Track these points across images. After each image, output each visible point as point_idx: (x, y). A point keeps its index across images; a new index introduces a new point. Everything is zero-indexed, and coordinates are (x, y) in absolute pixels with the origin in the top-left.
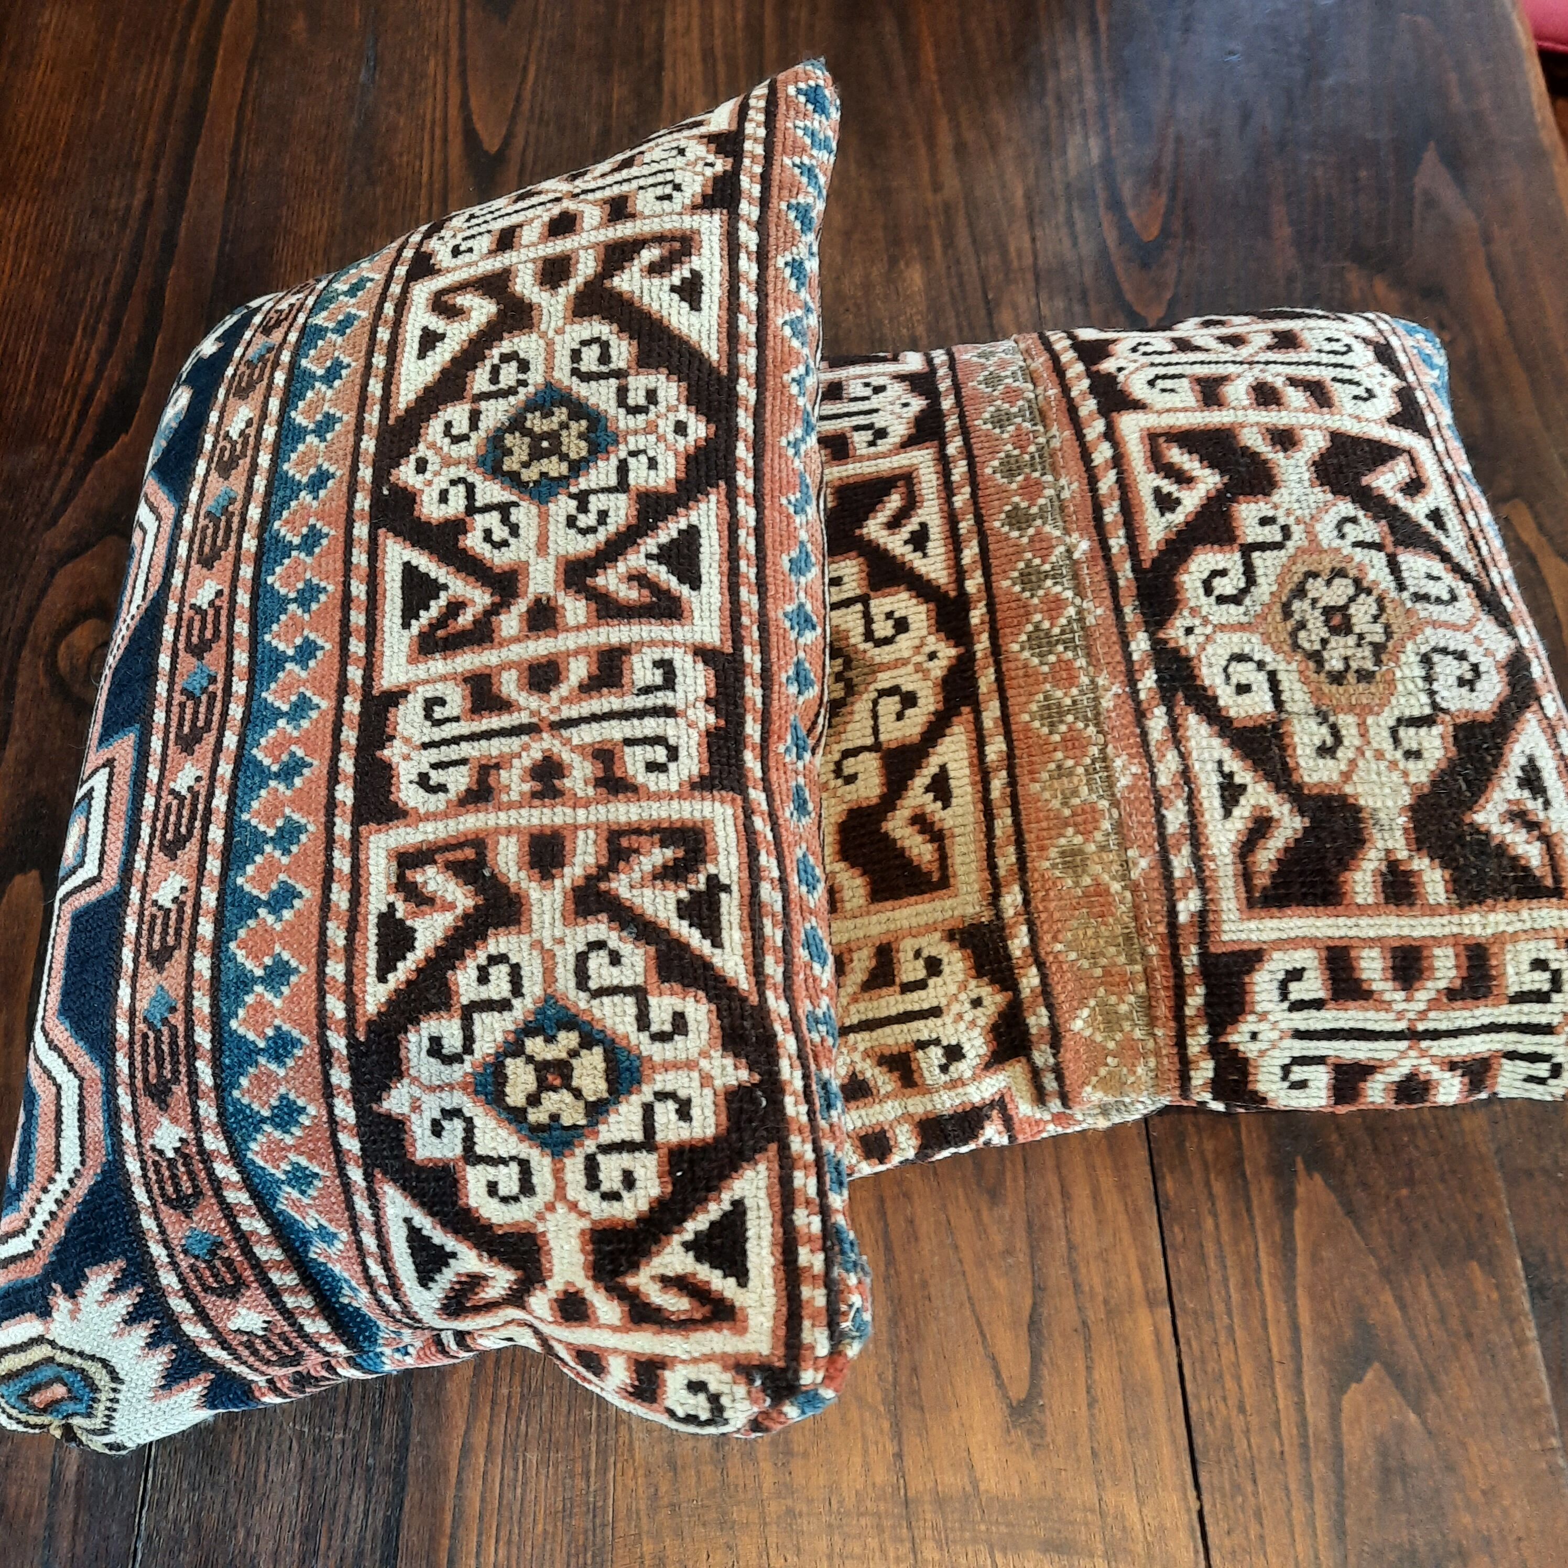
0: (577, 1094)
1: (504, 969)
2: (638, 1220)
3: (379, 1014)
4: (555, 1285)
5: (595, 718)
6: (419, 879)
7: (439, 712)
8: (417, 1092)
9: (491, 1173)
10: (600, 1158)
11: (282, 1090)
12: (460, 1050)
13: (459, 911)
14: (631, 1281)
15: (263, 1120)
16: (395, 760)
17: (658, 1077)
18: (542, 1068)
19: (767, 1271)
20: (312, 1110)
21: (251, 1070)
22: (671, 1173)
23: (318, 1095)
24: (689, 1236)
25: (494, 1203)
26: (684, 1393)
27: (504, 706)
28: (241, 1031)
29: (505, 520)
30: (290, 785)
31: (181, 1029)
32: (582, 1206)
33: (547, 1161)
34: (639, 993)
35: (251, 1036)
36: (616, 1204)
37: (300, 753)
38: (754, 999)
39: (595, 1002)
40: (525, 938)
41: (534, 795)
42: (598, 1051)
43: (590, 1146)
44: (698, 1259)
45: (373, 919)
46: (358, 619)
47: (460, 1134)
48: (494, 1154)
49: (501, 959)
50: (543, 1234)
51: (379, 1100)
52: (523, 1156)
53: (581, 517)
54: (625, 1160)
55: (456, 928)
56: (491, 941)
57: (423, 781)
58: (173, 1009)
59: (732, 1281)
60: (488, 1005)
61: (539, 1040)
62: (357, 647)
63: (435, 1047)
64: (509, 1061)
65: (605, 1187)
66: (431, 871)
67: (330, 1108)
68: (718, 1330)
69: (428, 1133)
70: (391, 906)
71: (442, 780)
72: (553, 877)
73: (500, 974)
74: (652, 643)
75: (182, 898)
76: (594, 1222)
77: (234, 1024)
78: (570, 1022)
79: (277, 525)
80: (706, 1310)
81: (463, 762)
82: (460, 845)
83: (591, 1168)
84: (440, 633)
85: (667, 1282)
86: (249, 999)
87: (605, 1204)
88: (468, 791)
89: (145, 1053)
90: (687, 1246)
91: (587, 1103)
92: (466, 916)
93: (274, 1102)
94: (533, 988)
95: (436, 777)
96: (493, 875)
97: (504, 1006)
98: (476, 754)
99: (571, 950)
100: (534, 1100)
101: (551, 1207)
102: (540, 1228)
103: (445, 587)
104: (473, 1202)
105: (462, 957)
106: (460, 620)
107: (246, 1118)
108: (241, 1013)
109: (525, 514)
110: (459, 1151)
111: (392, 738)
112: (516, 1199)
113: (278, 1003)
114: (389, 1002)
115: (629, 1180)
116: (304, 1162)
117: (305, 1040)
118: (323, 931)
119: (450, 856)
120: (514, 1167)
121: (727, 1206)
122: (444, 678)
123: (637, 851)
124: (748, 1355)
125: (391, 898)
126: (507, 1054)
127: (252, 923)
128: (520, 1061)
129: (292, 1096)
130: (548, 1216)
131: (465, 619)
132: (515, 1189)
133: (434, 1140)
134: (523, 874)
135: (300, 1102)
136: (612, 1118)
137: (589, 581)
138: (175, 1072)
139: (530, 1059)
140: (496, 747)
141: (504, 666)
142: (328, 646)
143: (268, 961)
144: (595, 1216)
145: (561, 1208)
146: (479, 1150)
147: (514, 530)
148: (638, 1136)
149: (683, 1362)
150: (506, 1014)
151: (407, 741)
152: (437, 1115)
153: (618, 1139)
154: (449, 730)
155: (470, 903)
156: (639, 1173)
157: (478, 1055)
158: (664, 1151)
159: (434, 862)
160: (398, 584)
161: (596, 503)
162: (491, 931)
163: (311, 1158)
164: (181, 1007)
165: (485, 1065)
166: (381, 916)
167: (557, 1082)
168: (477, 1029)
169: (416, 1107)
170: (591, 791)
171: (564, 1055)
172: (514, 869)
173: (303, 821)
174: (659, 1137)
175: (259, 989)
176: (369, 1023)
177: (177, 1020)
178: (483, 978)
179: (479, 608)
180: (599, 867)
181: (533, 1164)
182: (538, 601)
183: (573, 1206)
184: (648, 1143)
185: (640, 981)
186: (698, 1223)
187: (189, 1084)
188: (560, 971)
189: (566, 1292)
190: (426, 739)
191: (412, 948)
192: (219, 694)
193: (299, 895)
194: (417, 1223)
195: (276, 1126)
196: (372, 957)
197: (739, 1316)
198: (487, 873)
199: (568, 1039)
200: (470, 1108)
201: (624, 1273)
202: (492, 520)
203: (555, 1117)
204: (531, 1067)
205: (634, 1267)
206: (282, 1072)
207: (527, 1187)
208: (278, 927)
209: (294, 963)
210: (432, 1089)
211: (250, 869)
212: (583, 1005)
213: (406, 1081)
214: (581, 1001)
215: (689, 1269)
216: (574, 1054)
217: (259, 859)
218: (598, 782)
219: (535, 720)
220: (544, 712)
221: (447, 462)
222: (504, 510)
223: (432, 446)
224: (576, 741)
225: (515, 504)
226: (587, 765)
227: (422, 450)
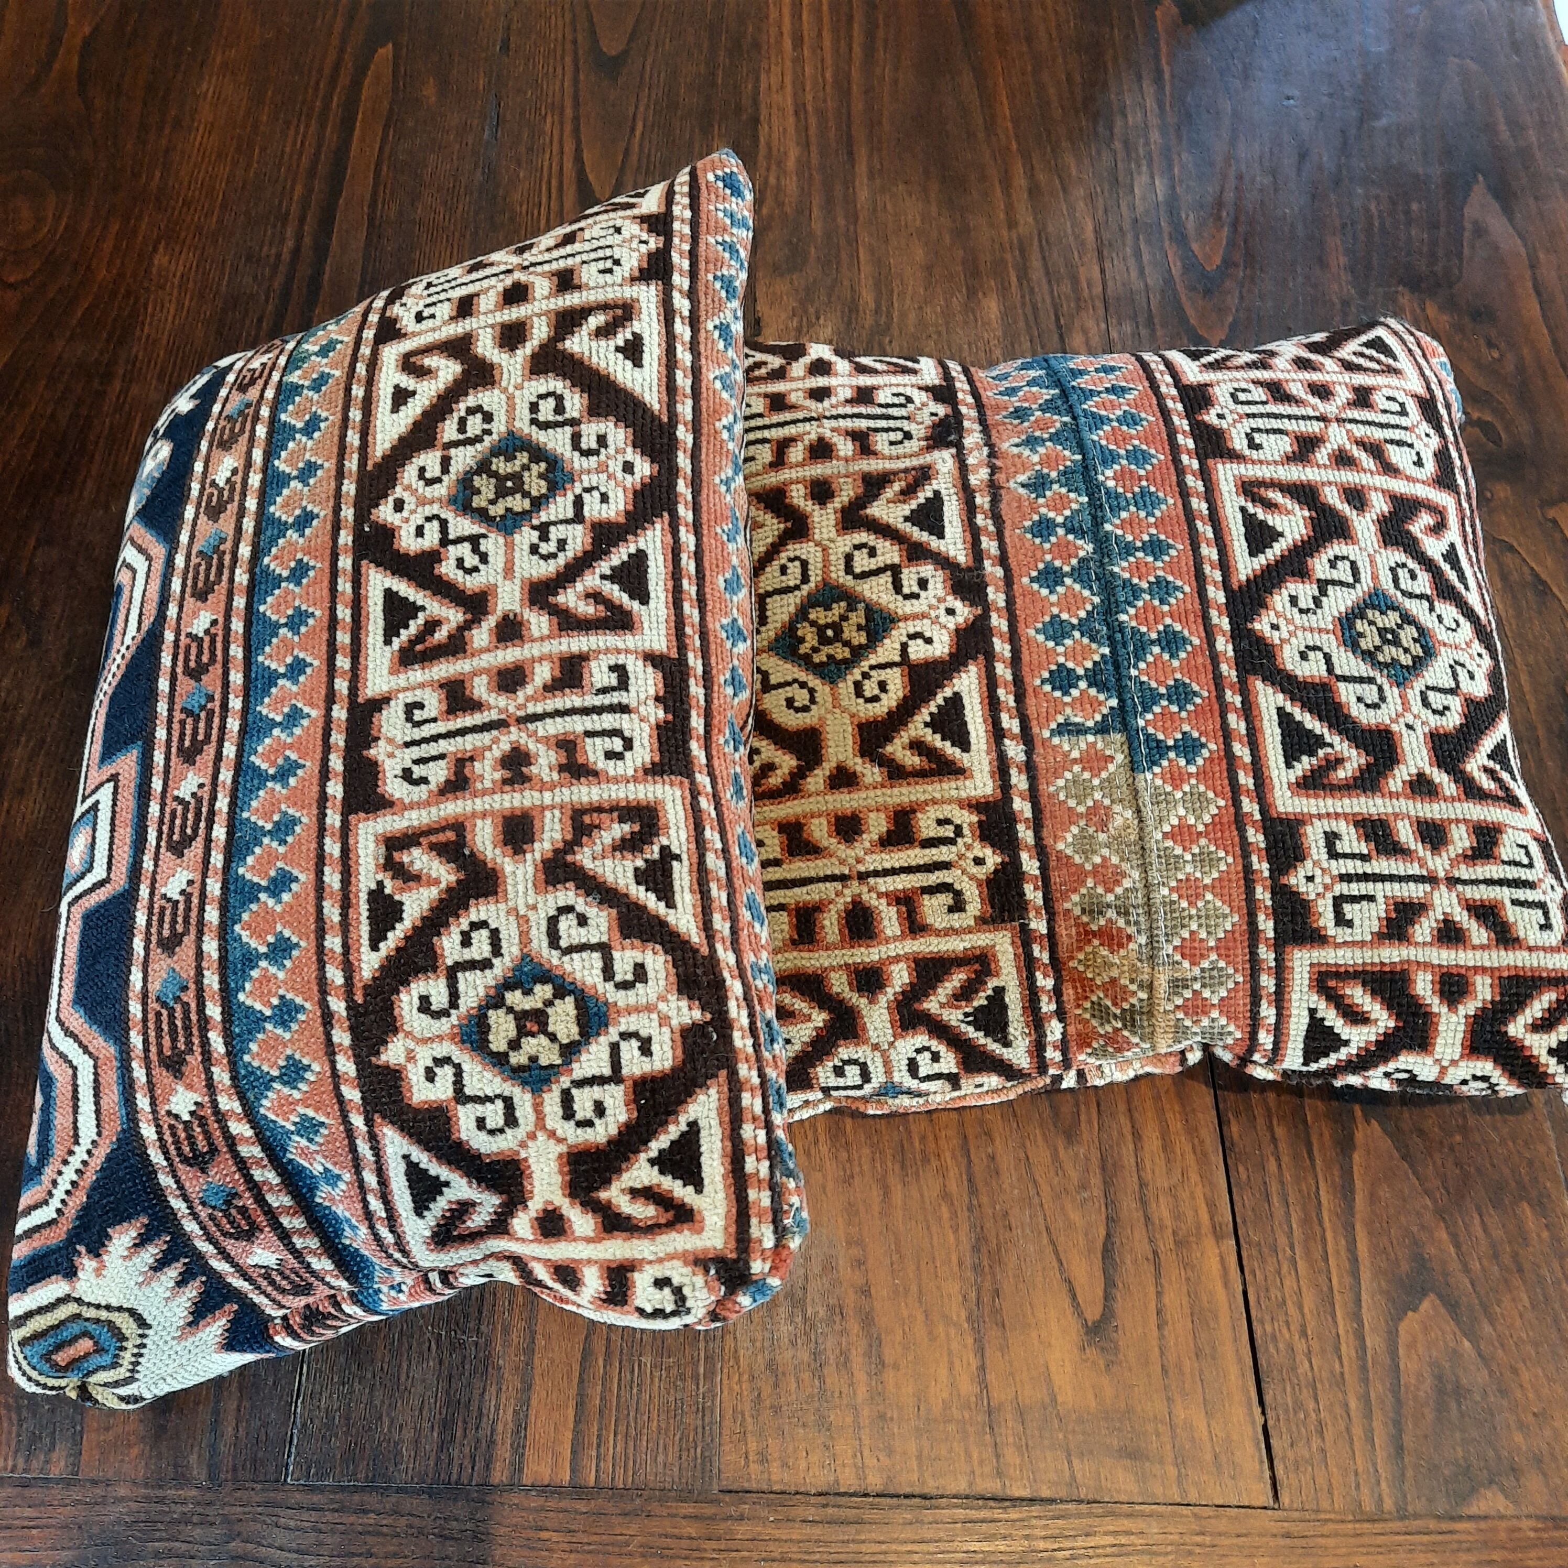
0: (553, 1037)
1: (485, 933)
2: (609, 1142)
3: (374, 978)
4: (535, 1206)
5: (558, 713)
6: (406, 859)
7: (418, 715)
8: (412, 1045)
9: (479, 1110)
10: (574, 1091)
11: (289, 1052)
12: (446, 1006)
13: (443, 885)
14: (603, 1195)
15: (273, 1079)
16: (380, 758)
17: (623, 1020)
18: (521, 1017)
19: (719, 1178)
20: (316, 1067)
21: (260, 1036)
22: (636, 1101)
23: (321, 1053)
24: (653, 1154)
25: (483, 1136)
26: (652, 1289)
27: (476, 706)
28: (249, 1002)
29: (475, 550)
30: (285, 785)
31: (193, 1006)
32: (560, 1133)
33: (528, 1096)
34: (604, 949)
35: (258, 1006)
36: (589, 1130)
37: (293, 756)
38: (705, 950)
39: (566, 959)
40: (502, 906)
41: (505, 782)
42: (570, 1000)
43: (565, 1081)
44: (662, 1172)
45: (363, 896)
46: (343, 638)
47: (451, 1078)
48: (481, 1094)
49: (483, 924)
50: (526, 1160)
51: (378, 1053)
52: (506, 1093)
53: (543, 545)
54: (596, 1092)
55: (441, 900)
56: (473, 910)
57: (407, 775)
58: (185, 988)
59: (690, 1189)
60: (472, 965)
61: (518, 993)
62: (343, 662)
63: (425, 1005)
64: (491, 1013)
65: (579, 1116)
66: (416, 852)
67: (333, 1064)
68: (680, 1232)
69: (423, 1079)
70: (380, 884)
71: (424, 774)
72: (524, 852)
73: (481, 938)
74: (607, 651)
75: (189, 890)
76: (570, 1147)
77: (241, 997)
78: (545, 976)
79: (266, 560)
80: (670, 1215)
81: (442, 756)
82: (443, 829)
83: (567, 1100)
84: (419, 647)
85: (635, 1193)
86: (255, 973)
87: (579, 1131)
88: (448, 781)
89: (159, 1029)
90: (652, 1162)
91: (561, 1046)
92: (449, 890)
93: (282, 1063)
94: (511, 949)
95: (418, 771)
96: (472, 854)
97: (485, 965)
98: (452, 749)
99: (543, 915)
100: (515, 1045)
101: (532, 1136)
102: (523, 1155)
103: (423, 608)
104: (464, 1136)
105: (447, 925)
106: (437, 635)
107: (257, 1079)
108: (248, 986)
109: (493, 544)
110: (450, 1093)
111: (377, 739)
112: (501, 1131)
113: (281, 975)
114: (382, 967)
115: (600, 1109)
116: (311, 1113)
117: (308, 1005)
118: (319, 909)
119: (433, 839)
120: (500, 1104)
121: (683, 1127)
122: (422, 686)
123: (598, 827)
124: (706, 1250)
125: (380, 877)
126: (488, 1006)
127: (254, 907)
128: (501, 1012)
129: (297, 1057)
130: (530, 1143)
131: (441, 635)
132: (501, 1123)
133: (428, 1084)
134: (498, 851)
135: (305, 1061)
136: (584, 1057)
137: (551, 598)
138: (189, 1043)
139: (510, 1010)
140: (470, 742)
141: (475, 673)
142: (316, 663)
143: (271, 939)
144: (571, 1140)
145: (541, 1136)
146: (468, 1091)
147: (484, 558)
148: (607, 1072)
149: (650, 1262)
150: (488, 972)
151: (390, 741)
152: (430, 1063)
153: (589, 1075)
154: (428, 730)
155: (453, 878)
156: (608, 1103)
157: (463, 1009)
158: (629, 1083)
159: (419, 844)
160: (380, 608)
161: (555, 533)
162: (472, 902)
163: (317, 1110)
164: (192, 986)
165: (470, 1017)
166: (371, 893)
167: (535, 1028)
168: (462, 987)
169: (411, 1057)
170: (555, 776)
171: (540, 1005)
172: (490, 847)
173: (298, 815)
174: (625, 1071)
175: (263, 964)
176: (365, 987)
177: (190, 997)
178: (466, 941)
179: (454, 625)
180: (565, 841)
181: (516, 1100)
182: (505, 617)
183: (552, 1134)
184: (616, 1077)
185: (605, 939)
186: (660, 1143)
187: (202, 1054)
188: (534, 932)
189: (545, 1211)
190: (408, 739)
191: (401, 919)
192: (217, 710)
193: (296, 879)
194: (414, 1158)
195: (285, 1083)
196: (365, 929)
197: (697, 1217)
198: (467, 852)
199: (543, 991)
200: (458, 1055)
201: (597, 1189)
202: (465, 550)
203: (533, 1059)
204: (511, 1016)
205: (606, 1182)
206: (287, 1036)
207: (511, 1120)
208: (278, 908)
209: (294, 939)
210: (425, 1041)
211: (250, 860)
212: (555, 962)
213: (401, 1035)
214: (553, 958)
215: (655, 1181)
216: (549, 1003)
217: (257, 850)
218: (562, 768)
219: (503, 716)
220: (511, 709)
221: (423, 502)
222: (474, 541)
223: (408, 488)
224: (541, 733)
225: (484, 536)
226: (552, 753)
227: (399, 492)
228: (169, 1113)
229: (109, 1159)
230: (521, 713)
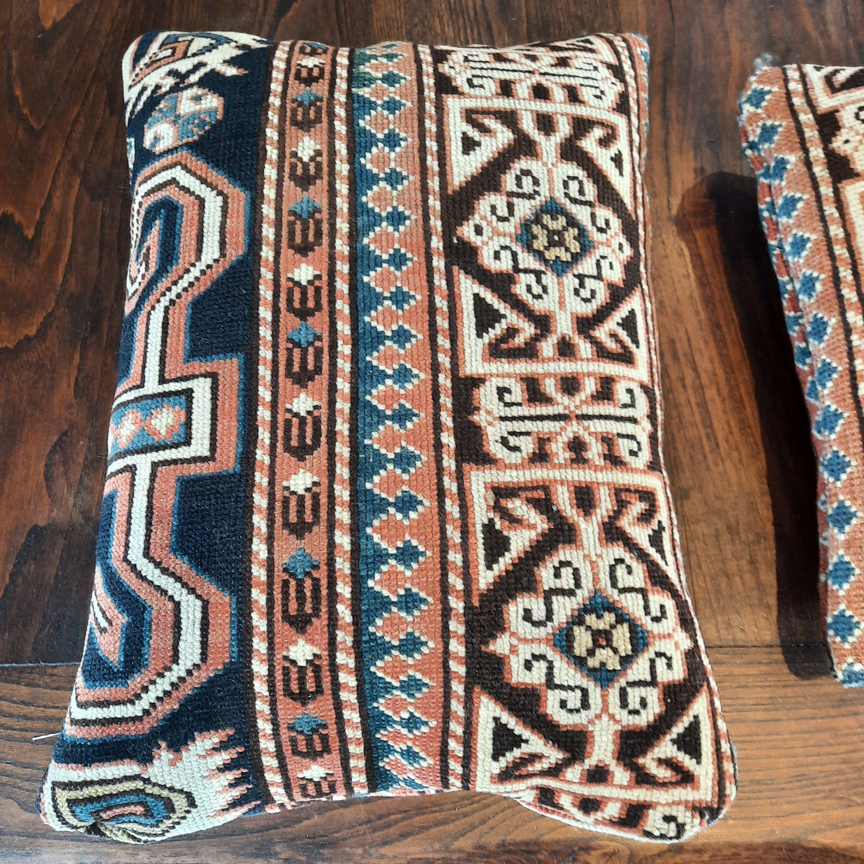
0: (615, 651)
1: (570, 570)
2: (649, 726)
3: (488, 590)
4: (590, 762)
5: (600, 417)
6: (510, 505)
7: (507, 398)
8: (515, 642)
9: (564, 695)
10: (629, 690)
11: (410, 630)
12: (544, 619)
13: (539, 530)
14: (641, 761)
15: (393, 647)
16: (483, 424)
17: (657, 643)
18: (596, 634)
19: (710, 754)
20: (431, 644)
21: (386, 615)
22: (665, 700)
23: (438, 635)
24: (674, 736)
25: (563, 712)
26: (661, 821)
27: (548, 400)
28: (377, 588)
29: (539, 281)
30: (402, 426)
31: (324, 582)
32: (617, 717)
33: (598, 689)
34: (643, 592)
35: (385, 593)
36: (637, 717)
37: (408, 406)
39: (622, 596)
40: (581, 553)
41: (572, 461)
42: (626, 626)
43: (623, 682)
44: (679, 749)
45: (479, 528)
46: (442, 323)
47: (545, 671)
48: (566, 684)
49: (568, 564)
50: (592, 732)
51: (487, 644)
52: (585, 686)
53: (582, 290)
54: (642, 691)
55: (538, 541)
56: (561, 552)
57: (504, 442)
58: (316, 567)
59: (694, 761)
60: (561, 592)
61: (594, 616)
62: (443, 342)
63: (527, 615)
64: (576, 628)
65: (631, 707)
66: (518, 502)
67: (446, 645)
68: (685, 788)
69: (522, 667)
70: (491, 521)
71: (517, 444)
72: (591, 515)
73: (567, 572)
74: (624, 378)
75: (315, 489)
76: (623, 727)
77: (371, 583)
78: (611, 607)
79: (366, 241)
80: (679, 777)
81: (528, 434)
82: (534, 488)
83: (623, 695)
84: (504, 346)
85: (660, 761)
86: (384, 568)
87: (631, 717)
88: (534, 453)
89: (285, 594)
90: (674, 741)
91: (621, 657)
92: (543, 535)
93: (402, 637)
94: (588, 584)
95: (513, 441)
96: (558, 511)
97: (570, 593)
98: (536, 430)
99: (607, 563)
100: (591, 653)
101: (598, 717)
102: (590, 728)
103: (504, 316)
104: (549, 711)
105: (543, 560)
106: (516, 340)
107: (378, 645)
108: (377, 576)
109: (549, 279)
110: (543, 680)
111: (478, 409)
112: (578, 711)
113: (408, 573)
114: (495, 583)
115: (644, 703)
116: (419, 676)
117: (430, 600)
118: (443, 531)
119: (529, 495)
120: (579, 693)
121: (692, 719)
122: (509, 376)
123: (629, 503)
124: (700, 802)
125: (491, 515)
126: (574, 623)
127: (384, 517)
128: (583, 628)
129: (417, 634)
130: (597, 722)
131: (519, 340)
132: (578, 705)
133: (527, 672)
134: (574, 511)
135: (423, 639)
136: (635, 666)
137: (591, 332)
138: (316, 610)
139: (589, 628)
140: (547, 426)
141: (548, 375)
142: (420, 336)
143: (400, 544)
144: (624, 723)
145: (605, 718)
146: (557, 681)
147: (545, 289)
148: (649, 678)
149: (662, 805)
150: (573, 598)
151: (488, 413)
152: (529, 657)
153: (637, 679)
154: (515, 411)
155: (546, 526)
156: (649, 700)
157: (556, 623)
158: (661, 686)
159: (519, 496)
160: (471, 307)
161: (590, 283)
162: (560, 546)
163: (424, 674)
164: (324, 568)
165: (561, 630)
166: (484, 525)
167: (604, 643)
168: (555, 606)
169: (514, 650)
170: (602, 463)
171: (608, 627)
172: (569, 508)
173: (417, 452)
174: (659, 679)
175: (393, 562)
176: (481, 595)
177: (322, 575)
178: (557, 575)
179: (528, 335)
180: (614, 511)
181: (590, 691)
182: (563, 338)
183: (612, 717)
184: (653, 683)
185: (643, 585)
186: (679, 729)
187: (330, 619)
188: (602, 575)
189: (597, 766)
190: (503, 415)
191: (508, 550)
192: (326, 350)
193: (421, 503)
194: (504, 720)
195: (402, 652)
196: (481, 552)
197: (696, 779)
198: (554, 508)
199: (609, 618)
200: (550, 654)
201: (638, 757)
202: (531, 279)
203: (603, 664)
204: (589, 633)
205: (644, 753)
206: (410, 619)
207: (585, 704)
208: (406, 523)
209: (421, 549)
210: (525, 641)
211: (376, 479)
212: (616, 598)
213: (508, 634)
214: (614, 594)
215: (674, 755)
216: (613, 627)
217: (382, 472)
218: (605, 457)
219: (567, 412)
220: (572, 408)
221: (496, 233)
222: (538, 274)
223: (483, 218)
224: (592, 429)
225: (544, 273)
226: (599, 445)
227: (477, 219)
228: (286, 658)
229: (211, 681)
230: (579, 412)
